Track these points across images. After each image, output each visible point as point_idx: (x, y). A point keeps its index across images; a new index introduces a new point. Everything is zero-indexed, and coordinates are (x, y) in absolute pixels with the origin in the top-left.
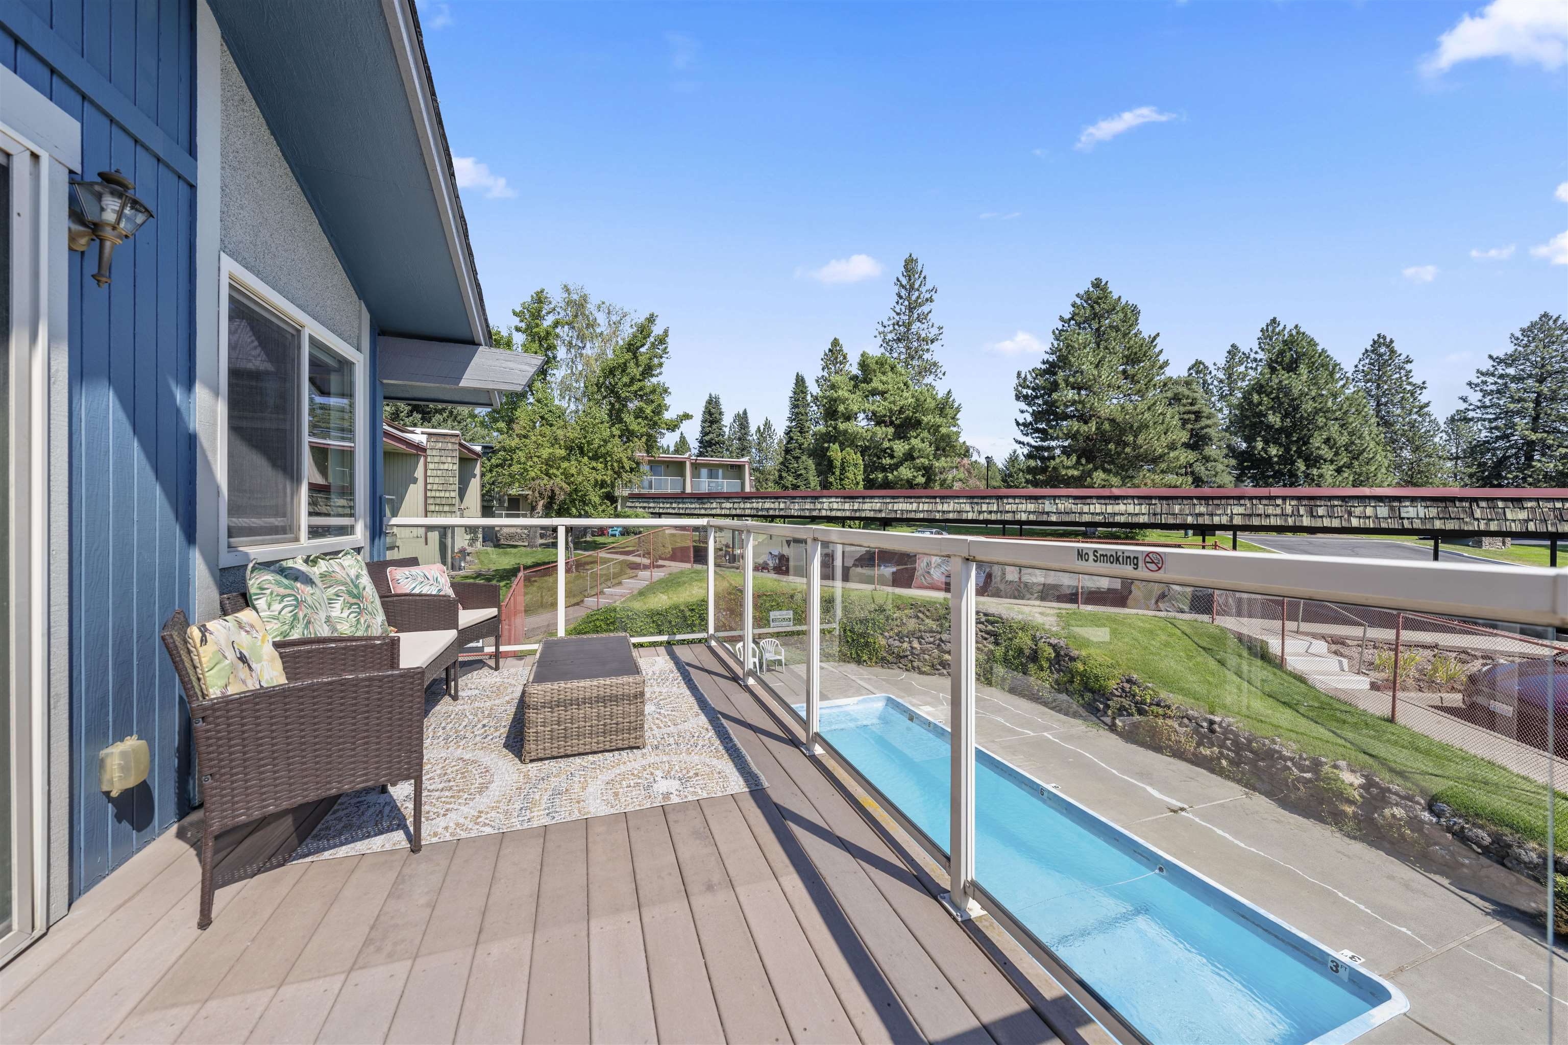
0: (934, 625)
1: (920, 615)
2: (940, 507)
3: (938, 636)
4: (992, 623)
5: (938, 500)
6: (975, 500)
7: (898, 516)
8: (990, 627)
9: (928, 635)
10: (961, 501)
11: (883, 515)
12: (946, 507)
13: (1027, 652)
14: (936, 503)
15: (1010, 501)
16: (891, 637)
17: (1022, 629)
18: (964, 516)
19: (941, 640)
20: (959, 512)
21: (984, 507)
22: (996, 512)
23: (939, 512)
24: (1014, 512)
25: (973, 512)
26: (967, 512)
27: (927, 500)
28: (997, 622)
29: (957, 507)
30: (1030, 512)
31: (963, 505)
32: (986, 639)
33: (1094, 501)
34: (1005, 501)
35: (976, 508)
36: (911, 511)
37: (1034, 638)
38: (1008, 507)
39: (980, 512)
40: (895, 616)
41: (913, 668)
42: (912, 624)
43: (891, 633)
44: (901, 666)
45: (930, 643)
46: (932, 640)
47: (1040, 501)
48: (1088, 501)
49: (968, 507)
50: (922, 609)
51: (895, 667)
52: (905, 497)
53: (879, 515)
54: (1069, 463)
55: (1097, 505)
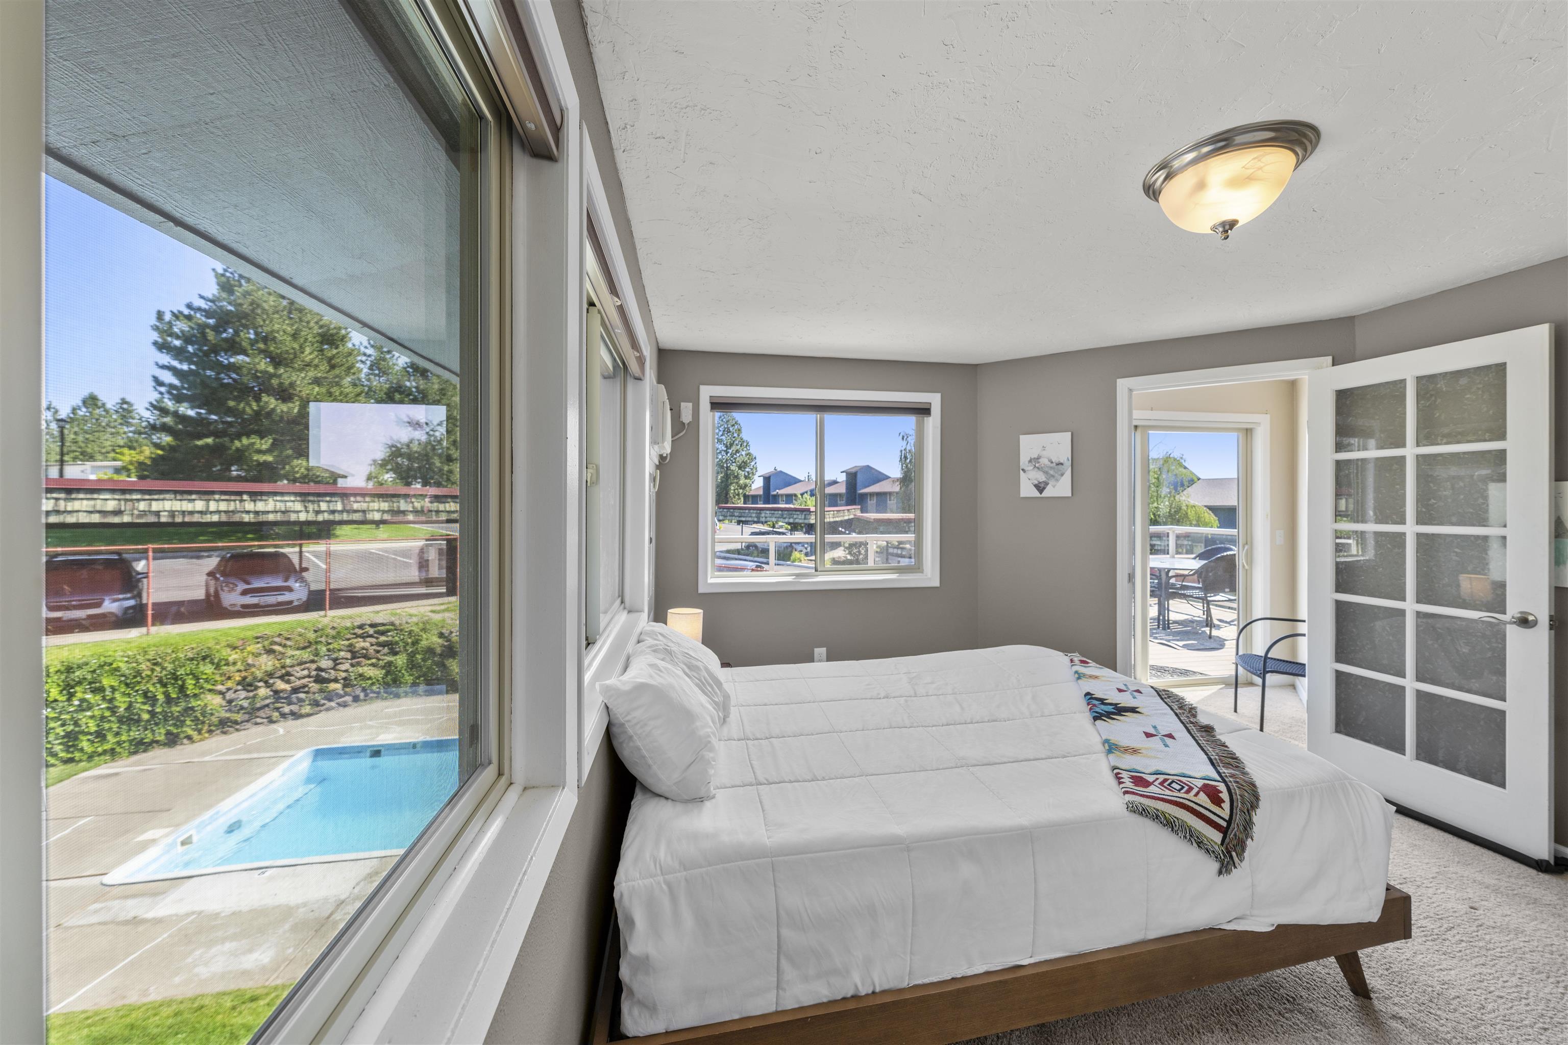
0: (306, 655)
1: (276, 648)
2: (249, 506)
3: (314, 666)
4: (383, 633)
5: (245, 497)
6: (311, 498)
7: (163, 520)
8: (383, 638)
9: (298, 668)
10: (286, 498)
11: (126, 519)
12: (260, 506)
13: (439, 650)
14: (242, 501)
15: (359, 499)
16: (228, 689)
17: (424, 630)
18: (293, 517)
19: (319, 669)
20: (283, 512)
21: (324, 506)
22: (341, 512)
23: (248, 512)
24: (364, 512)
25: (307, 512)
26: (298, 512)
27: (223, 497)
28: (389, 631)
29: (280, 506)
30: (384, 512)
31: (289, 504)
32: (378, 652)
33: (449, 500)
34: (352, 499)
35: (311, 507)
36: (191, 513)
37: (441, 635)
38: (356, 506)
39: (318, 512)
40: (231, 659)
41: (283, 716)
42: (267, 663)
43: (229, 684)
44: (259, 720)
45: (304, 678)
46: (306, 672)
47: (394, 500)
48: (443, 500)
49: (298, 506)
50: (277, 640)
51: (248, 725)
52: (175, 492)
53: (116, 520)
54: (264, 447)
55: (452, 504)
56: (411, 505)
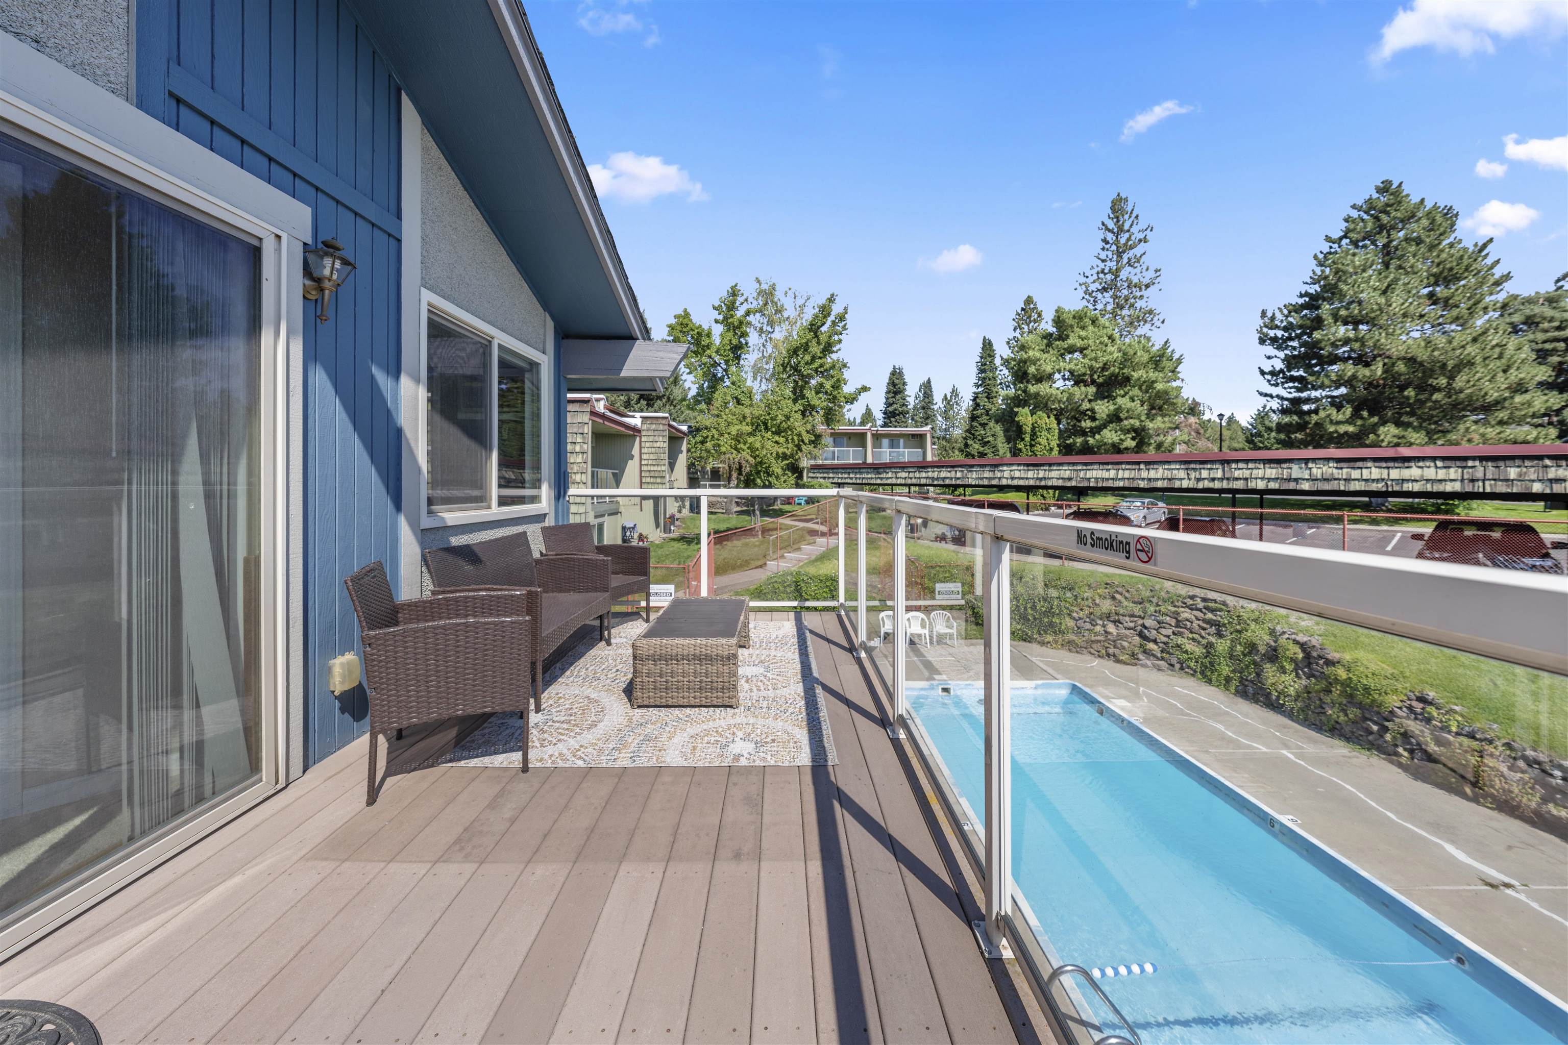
0: (1137, 610)
1: (1118, 596)
2: (1144, 474)
3: (1140, 622)
4: (1212, 611)
5: (1142, 466)
6: (1193, 466)
7: (1092, 485)
8: (1210, 616)
9: (1127, 619)
10: (1173, 467)
11: (1074, 484)
12: (1152, 474)
13: (1262, 649)
14: (1139, 469)
15: (1241, 465)
16: (1080, 619)
17: (1256, 621)
18: (1177, 484)
19: (1144, 626)
20: (1170, 480)
21: (1205, 474)
22: (1221, 479)
23: (1143, 479)
24: (1246, 479)
25: (1189, 479)
26: (1181, 479)
27: (1128, 467)
28: (1221, 610)
29: (1168, 474)
30: (1269, 480)
31: (1174, 472)
32: (1204, 629)
33: (1370, 464)
34: (1234, 466)
35: (1193, 475)
36: (1107, 479)
37: (1272, 632)
38: (1237, 474)
39: (1198, 480)
40: (1086, 595)
41: (1108, 655)
42: (1106, 606)
43: (1081, 614)
44: (1092, 651)
45: (1129, 629)
46: (1132, 625)
47: (1284, 466)
48: (1360, 464)
49: (1182, 474)
50: (1120, 589)
51: (1085, 651)
52: (1100, 463)
53: (1068, 484)
54: (1340, 417)
55: (1373, 469)
56: (1308, 472)
